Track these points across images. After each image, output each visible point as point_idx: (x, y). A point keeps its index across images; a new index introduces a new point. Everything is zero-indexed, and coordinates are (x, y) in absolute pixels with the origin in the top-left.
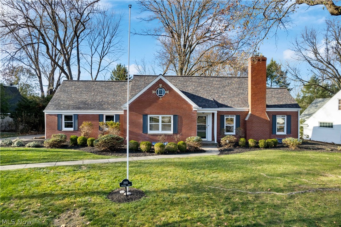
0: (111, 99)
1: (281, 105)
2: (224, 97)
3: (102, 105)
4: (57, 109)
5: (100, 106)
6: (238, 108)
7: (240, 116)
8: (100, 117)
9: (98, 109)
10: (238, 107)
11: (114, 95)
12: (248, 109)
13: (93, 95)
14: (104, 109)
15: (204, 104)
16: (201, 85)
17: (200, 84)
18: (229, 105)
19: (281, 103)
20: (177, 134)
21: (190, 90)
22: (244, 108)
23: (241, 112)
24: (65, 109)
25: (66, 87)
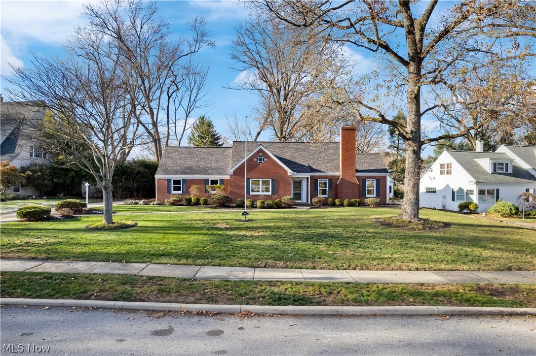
0: (214, 165)
1: (371, 170)
2: (319, 163)
3: (207, 171)
4: (166, 174)
5: (205, 171)
6: (330, 173)
7: (332, 180)
8: (206, 181)
9: (204, 174)
10: (330, 171)
11: (216, 161)
12: (339, 173)
13: (197, 161)
14: (209, 174)
15: (299, 169)
16: (298, 152)
17: (297, 150)
18: (322, 171)
19: (372, 168)
20: (274, 195)
21: (287, 156)
22: (336, 173)
23: (333, 176)
24: (173, 174)
25: (170, 153)
